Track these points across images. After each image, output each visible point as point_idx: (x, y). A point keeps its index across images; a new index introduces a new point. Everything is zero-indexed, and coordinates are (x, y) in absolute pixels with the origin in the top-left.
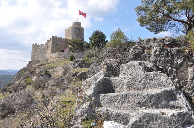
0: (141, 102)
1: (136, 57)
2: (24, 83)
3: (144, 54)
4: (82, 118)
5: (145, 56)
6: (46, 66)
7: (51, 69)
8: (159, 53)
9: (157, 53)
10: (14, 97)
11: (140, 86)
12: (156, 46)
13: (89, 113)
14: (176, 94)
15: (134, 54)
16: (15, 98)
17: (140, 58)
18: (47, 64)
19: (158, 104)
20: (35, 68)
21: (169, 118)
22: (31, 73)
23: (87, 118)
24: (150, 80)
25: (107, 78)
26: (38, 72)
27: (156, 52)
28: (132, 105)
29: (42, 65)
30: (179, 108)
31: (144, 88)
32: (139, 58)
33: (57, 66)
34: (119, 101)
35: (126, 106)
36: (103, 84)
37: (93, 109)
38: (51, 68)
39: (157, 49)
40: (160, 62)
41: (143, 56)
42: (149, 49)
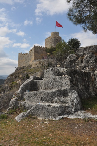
0: (43, 97)
1: (71, 63)
2: (10, 86)
3: (78, 61)
4: (10, 107)
5: (78, 62)
6: (28, 71)
7: (32, 74)
8: (89, 59)
9: (87, 60)
10: (2, 97)
11: (50, 86)
12: (87, 54)
13: (15, 105)
14: (69, 93)
15: (69, 61)
16: (3, 97)
17: (74, 64)
18: (29, 70)
19: (53, 99)
20: (19, 73)
21: (50, 109)
22: (16, 77)
23: (14, 108)
24: (56, 82)
25: (35, 80)
26: (21, 76)
27: (86, 58)
28: (38, 99)
29: (24, 70)
30: (66, 103)
31: (52, 88)
32: (73, 65)
33: (36, 71)
34: (33, 97)
35: (35, 100)
36: (31, 85)
37: (18, 102)
38: (32, 73)
39: (87, 56)
40: (89, 67)
41: (77, 62)
42: (82, 56)
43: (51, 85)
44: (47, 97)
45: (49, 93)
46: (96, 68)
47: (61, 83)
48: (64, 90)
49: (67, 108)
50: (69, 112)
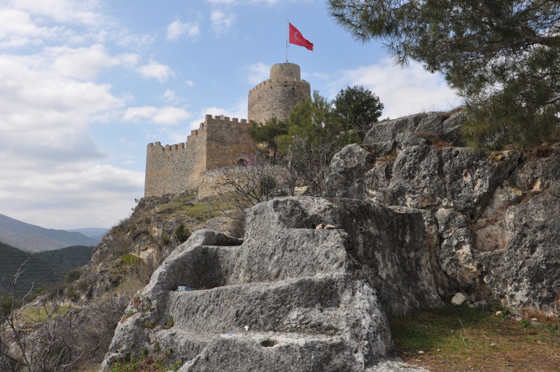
0: (242, 312)
1: (348, 180)
2: (113, 271)
3: (373, 170)
4: (114, 354)
5: (375, 176)
6: (182, 213)
7: (198, 223)
8: (414, 164)
9: (407, 166)
10: (82, 314)
11: (270, 268)
12: (406, 144)
13: (132, 343)
14: (342, 291)
15: (341, 173)
16: (85, 317)
17: (358, 182)
18: (188, 208)
19: (280, 319)
20: (148, 222)
21: (273, 356)
22: (136, 237)
23: (128, 355)
24: (291, 251)
25: (210, 247)
26: (157, 232)
27: (404, 161)
28: (225, 320)
29: (169, 210)
30: (332, 331)
31: (277, 276)
32: (357, 185)
33: (216, 213)
34: (203, 311)
35: (214, 324)
36: (194, 264)
37: (146, 330)
38: (198, 218)
39: (408, 153)
40: (414, 193)
41: (370, 176)
42: (389, 153)
43: (272, 262)
44: (258, 310)
45: (265, 294)
46: (441, 198)
47: (313, 254)
48: (321, 283)
49: (338, 352)
50: (344, 367)
